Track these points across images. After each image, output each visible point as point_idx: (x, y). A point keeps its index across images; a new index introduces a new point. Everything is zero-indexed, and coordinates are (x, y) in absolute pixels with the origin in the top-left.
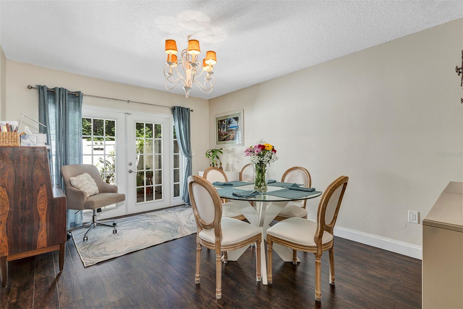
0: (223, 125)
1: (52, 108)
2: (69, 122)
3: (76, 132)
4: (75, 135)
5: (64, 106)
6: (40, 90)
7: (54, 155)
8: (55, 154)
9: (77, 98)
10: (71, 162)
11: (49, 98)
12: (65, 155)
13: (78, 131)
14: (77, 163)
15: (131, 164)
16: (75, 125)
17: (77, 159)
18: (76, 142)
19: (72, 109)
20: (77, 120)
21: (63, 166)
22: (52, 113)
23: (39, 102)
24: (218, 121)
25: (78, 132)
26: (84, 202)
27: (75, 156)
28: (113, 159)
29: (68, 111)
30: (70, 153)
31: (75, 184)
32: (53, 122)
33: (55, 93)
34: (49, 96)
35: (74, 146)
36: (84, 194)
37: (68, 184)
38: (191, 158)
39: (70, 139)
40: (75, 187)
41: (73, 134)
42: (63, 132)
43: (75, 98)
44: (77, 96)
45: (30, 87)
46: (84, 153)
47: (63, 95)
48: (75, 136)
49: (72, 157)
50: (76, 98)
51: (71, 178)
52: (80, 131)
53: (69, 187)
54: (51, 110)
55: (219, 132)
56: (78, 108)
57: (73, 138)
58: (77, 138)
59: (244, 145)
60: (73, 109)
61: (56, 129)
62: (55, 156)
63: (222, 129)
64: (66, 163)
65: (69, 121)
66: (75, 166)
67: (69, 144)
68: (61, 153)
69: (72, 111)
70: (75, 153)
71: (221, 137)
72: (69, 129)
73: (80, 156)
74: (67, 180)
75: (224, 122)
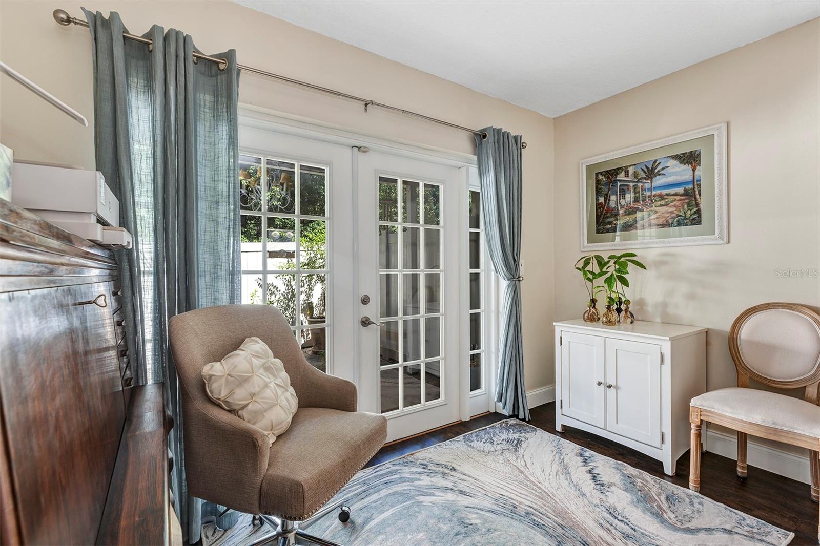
0: (619, 184)
1: (141, 104)
2: (198, 158)
3: (220, 193)
4: (217, 203)
5: (181, 97)
6: (99, 29)
7: (148, 273)
8: (152, 269)
9: (224, 77)
10: (204, 298)
11: (134, 73)
12: (186, 275)
13: (225, 189)
14: (224, 299)
15: (365, 301)
16: (216, 170)
17: (223, 286)
18: (220, 230)
19: (207, 115)
20: (224, 152)
21: (178, 314)
22: (141, 123)
23: (94, 73)
24: (597, 174)
25: (225, 194)
26: (259, 480)
27: (215, 277)
28: (285, 280)
29: (195, 119)
30: (202, 266)
31: (223, 395)
32: (144, 157)
33: (151, 51)
34: (133, 63)
35: (214, 241)
36: (260, 442)
37: (194, 392)
38: (519, 281)
39: (199, 216)
40: (219, 406)
41: (211, 202)
42: (177, 191)
43: (216, 76)
44: (223, 70)
45: (63, 16)
46: (243, 268)
47: (177, 57)
48: (217, 209)
49: (208, 277)
50: (219, 77)
51: (207, 370)
52: (231, 189)
53: (199, 405)
54: (138, 113)
55: (599, 206)
56: (225, 110)
57: (211, 215)
58: (224, 215)
59: (729, 242)
60: (211, 115)
61: (154, 180)
62: (151, 278)
63: (613, 198)
64: (187, 303)
65: (199, 153)
66: (217, 309)
67: (197, 233)
68: (172, 264)
69: (207, 124)
70: (215, 266)
71: (611, 220)
72: (197, 181)
73: (234, 274)
74: (190, 374)
75: (623, 174)
